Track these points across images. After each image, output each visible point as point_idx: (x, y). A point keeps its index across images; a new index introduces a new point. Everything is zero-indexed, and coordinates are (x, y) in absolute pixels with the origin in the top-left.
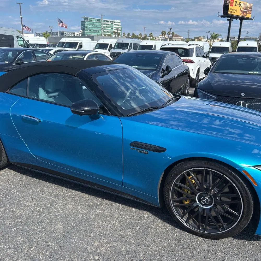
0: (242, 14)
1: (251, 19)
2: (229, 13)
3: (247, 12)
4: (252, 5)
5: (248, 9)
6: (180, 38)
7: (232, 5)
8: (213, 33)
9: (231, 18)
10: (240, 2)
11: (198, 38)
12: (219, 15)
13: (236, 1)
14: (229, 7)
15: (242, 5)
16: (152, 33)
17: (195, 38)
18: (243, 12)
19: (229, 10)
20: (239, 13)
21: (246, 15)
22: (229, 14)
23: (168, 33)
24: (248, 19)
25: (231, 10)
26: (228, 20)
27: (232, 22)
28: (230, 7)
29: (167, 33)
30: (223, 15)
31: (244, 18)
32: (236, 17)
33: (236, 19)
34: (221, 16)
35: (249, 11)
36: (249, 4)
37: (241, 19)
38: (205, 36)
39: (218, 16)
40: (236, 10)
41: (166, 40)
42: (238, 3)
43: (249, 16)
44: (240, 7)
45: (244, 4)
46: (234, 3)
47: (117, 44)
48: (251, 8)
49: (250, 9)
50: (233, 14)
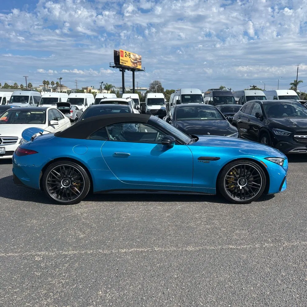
0: (133, 65)
1: (142, 70)
2: (121, 63)
3: (138, 64)
4: (141, 56)
5: (138, 60)
6: (66, 89)
7: (122, 56)
8: (106, 84)
9: (123, 69)
10: (130, 53)
11: (86, 89)
12: (111, 65)
13: (126, 52)
14: (119, 57)
15: (132, 56)
16: (30, 82)
17: (84, 89)
18: (134, 63)
19: (121, 61)
20: (129, 64)
21: (137, 66)
22: (120, 65)
23: (52, 83)
24: (139, 70)
25: (122, 61)
26: (120, 70)
27: (125, 73)
28: (121, 58)
29: (50, 83)
30: (115, 65)
31: (136, 69)
32: (129, 68)
33: (128, 70)
34: (113, 67)
35: (139, 62)
36: (138, 55)
37: (133, 70)
38: (93, 87)
39: (110, 67)
40: (127, 61)
41: (49, 91)
42: (128, 54)
43: (139, 67)
44: (130, 58)
45: (134, 55)
46: (124, 54)
47: (12, 98)
48: (140, 59)
49: (140, 61)
50: (124, 64)
